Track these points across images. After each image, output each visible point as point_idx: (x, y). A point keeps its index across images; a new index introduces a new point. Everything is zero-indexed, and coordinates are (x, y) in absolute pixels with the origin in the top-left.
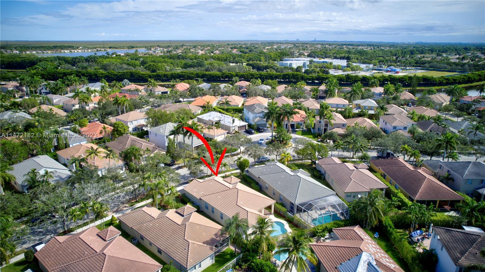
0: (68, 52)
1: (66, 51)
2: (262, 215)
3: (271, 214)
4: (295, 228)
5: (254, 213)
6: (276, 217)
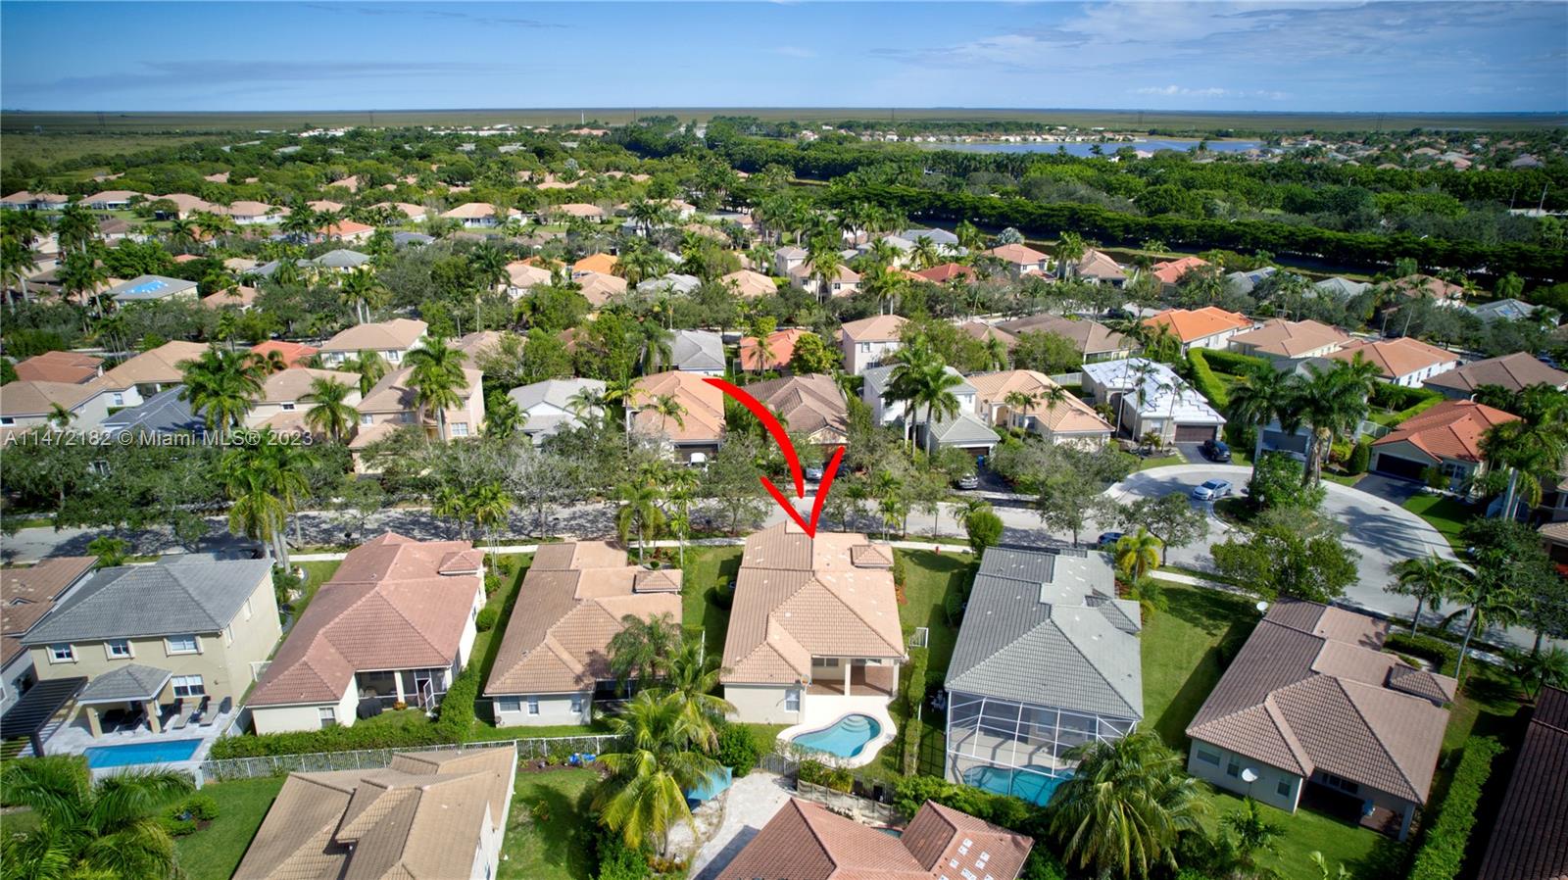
0: (1016, 142)
1: (1012, 139)
2: (800, 670)
3: (890, 693)
4: (892, 759)
5: (781, 651)
6: (890, 708)
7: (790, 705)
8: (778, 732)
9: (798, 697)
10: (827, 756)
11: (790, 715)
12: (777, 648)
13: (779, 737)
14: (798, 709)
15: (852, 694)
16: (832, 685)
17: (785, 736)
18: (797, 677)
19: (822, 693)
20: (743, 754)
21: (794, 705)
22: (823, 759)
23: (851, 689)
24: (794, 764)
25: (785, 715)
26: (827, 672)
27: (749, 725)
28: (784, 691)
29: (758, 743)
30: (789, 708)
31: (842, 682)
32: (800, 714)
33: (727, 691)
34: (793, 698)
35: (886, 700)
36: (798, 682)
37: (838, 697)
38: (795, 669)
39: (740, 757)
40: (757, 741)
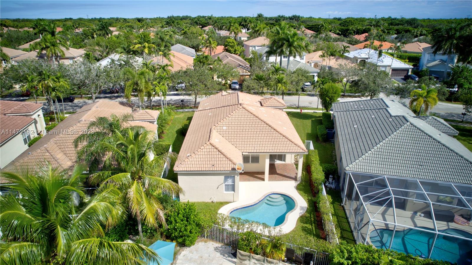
2: (235, 161)
3: (295, 179)
4: (309, 226)
5: (220, 149)
6: (298, 188)
7: (228, 188)
8: (219, 208)
9: (234, 182)
10: (261, 227)
11: (228, 195)
12: (217, 146)
13: (220, 211)
14: (234, 190)
15: (270, 180)
16: (257, 175)
17: (224, 211)
18: (232, 166)
19: (249, 180)
20: (189, 228)
21: (230, 187)
22: (259, 230)
23: (269, 177)
24: (232, 234)
25: (224, 195)
26: (252, 167)
27: (193, 204)
28: (223, 177)
29: (203, 218)
30: (227, 189)
31: (263, 173)
32: (236, 194)
33: (180, 178)
34: (230, 182)
35: (293, 184)
36: (234, 169)
37: (261, 182)
38: (231, 161)
39: (186, 230)
40: (201, 216)
